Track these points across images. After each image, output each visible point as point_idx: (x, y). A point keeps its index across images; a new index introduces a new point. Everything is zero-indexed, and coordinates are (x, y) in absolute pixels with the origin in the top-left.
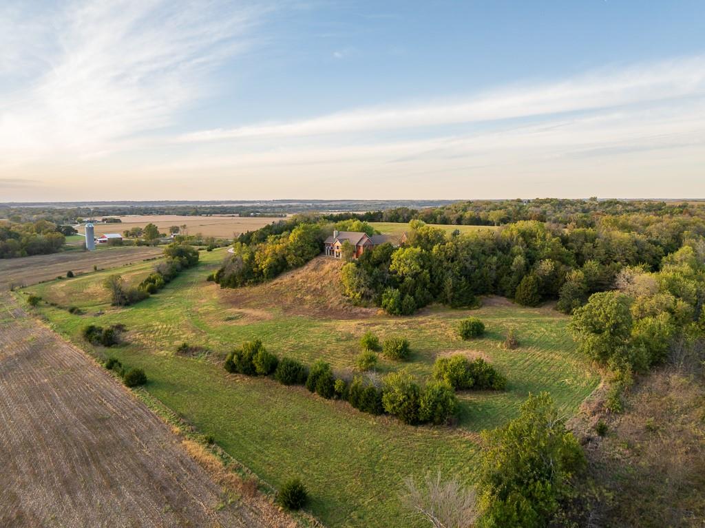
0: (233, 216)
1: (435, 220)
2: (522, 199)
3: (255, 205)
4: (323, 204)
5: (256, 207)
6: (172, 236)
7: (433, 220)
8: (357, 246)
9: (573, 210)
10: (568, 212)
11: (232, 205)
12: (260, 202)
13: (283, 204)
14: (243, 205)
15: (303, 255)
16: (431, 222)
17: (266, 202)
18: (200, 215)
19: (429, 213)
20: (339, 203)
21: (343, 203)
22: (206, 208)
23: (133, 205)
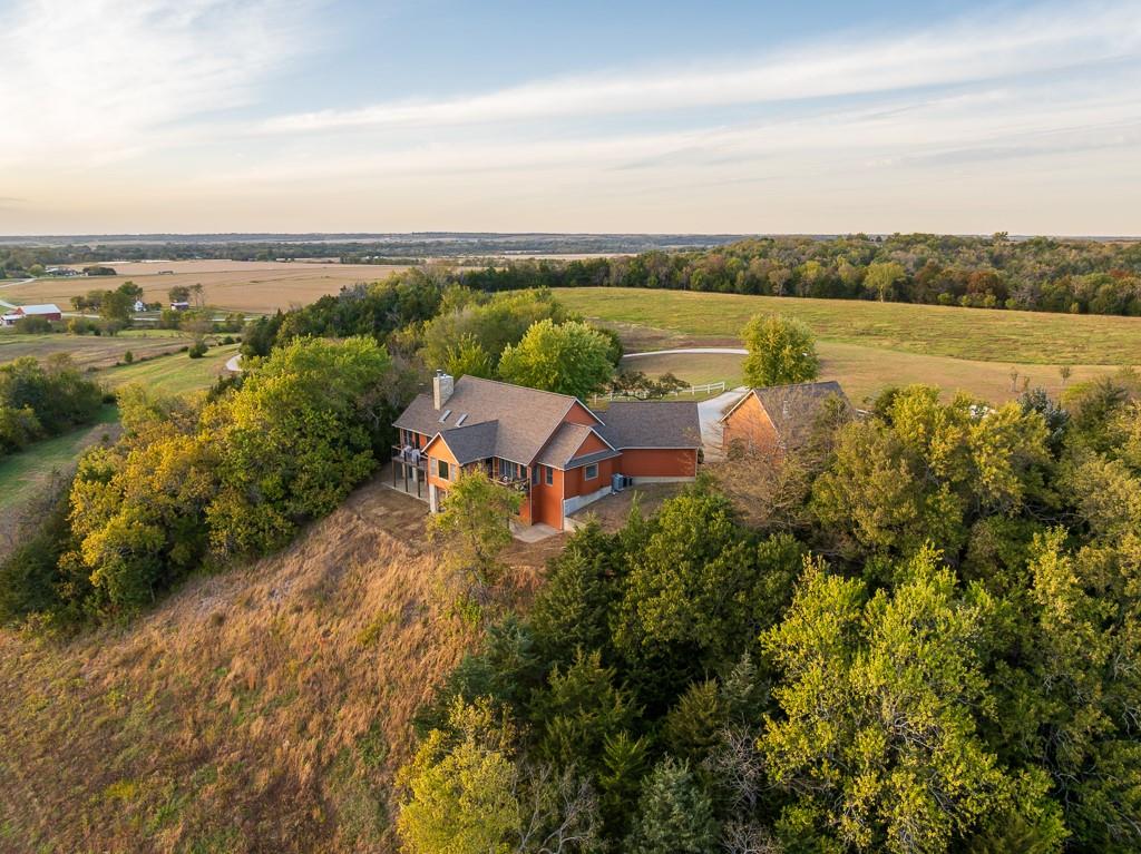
0: (330, 262)
1: (733, 282)
2: (867, 233)
3: (382, 241)
4: (496, 240)
5: (381, 246)
6: (173, 308)
7: (728, 282)
8: (535, 465)
9: (973, 259)
10: (967, 262)
11: (339, 242)
12: (390, 235)
13: (428, 241)
14: (359, 241)
15: (289, 495)
16: (722, 288)
17: (401, 236)
18: (274, 260)
19: (716, 266)
20: (523, 239)
21: (531, 238)
22: (291, 247)
23: (172, 242)
